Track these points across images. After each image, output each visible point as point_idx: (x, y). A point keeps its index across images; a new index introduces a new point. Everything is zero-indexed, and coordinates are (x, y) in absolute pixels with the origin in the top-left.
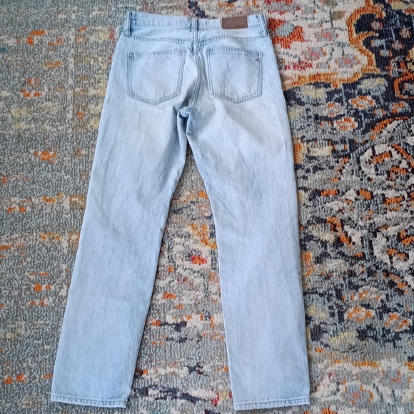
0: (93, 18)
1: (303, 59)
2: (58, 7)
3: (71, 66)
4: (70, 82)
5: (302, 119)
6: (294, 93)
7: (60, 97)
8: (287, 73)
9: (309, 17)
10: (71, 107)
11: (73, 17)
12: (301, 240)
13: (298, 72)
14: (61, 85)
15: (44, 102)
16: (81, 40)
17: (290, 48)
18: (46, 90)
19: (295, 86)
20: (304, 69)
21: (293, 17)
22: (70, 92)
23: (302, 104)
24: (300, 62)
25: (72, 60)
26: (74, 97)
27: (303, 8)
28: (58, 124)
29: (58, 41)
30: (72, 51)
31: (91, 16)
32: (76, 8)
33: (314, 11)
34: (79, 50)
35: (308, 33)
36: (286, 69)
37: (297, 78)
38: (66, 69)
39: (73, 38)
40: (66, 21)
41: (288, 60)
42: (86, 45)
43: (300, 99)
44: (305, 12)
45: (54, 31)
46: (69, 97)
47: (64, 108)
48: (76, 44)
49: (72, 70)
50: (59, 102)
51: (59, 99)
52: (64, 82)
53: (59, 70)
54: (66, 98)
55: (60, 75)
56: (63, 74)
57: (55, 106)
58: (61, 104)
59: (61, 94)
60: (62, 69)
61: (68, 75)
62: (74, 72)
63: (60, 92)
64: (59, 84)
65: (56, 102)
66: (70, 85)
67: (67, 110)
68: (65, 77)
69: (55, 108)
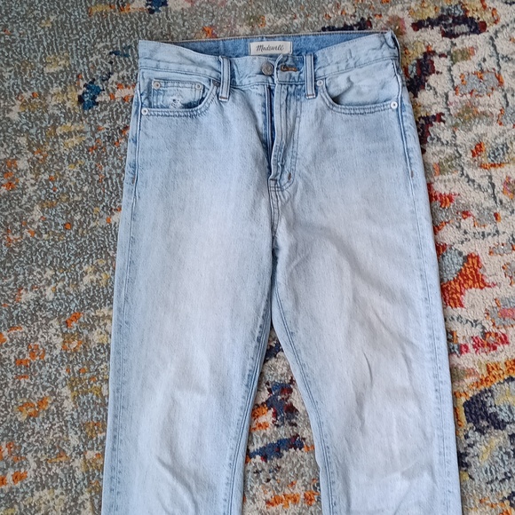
0: (88, 291)
1: (489, 328)
2: (16, 275)
3: (68, 405)
4: (74, 440)
5: (505, 457)
6: (484, 404)
7: (61, 475)
8: (466, 361)
9: (487, 230)
10: (87, 495)
11: (49, 294)
13: (484, 357)
14: (57, 450)
15: (35, 492)
16: (74, 344)
17: (462, 306)
18: (34, 465)
19: (482, 388)
20: (495, 348)
21: (459, 235)
22: (78, 462)
23: (500, 425)
24: (484, 334)
25: (66, 391)
26: (88, 472)
27: (474, 212)
29: (33, 356)
30: (63, 372)
31: (83, 288)
32: (50, 272)
33: (496, 215)
34: (77, 368)
35: (492, 267)
36: (461, 352)
37: (484, 371)
38: (60, 413)
39: (58, 341)
40: (39, 305)
41: (464, 333)
42: (86, 356)
43: (495, 415)
44: (479, 222)
45: (22, 331)
46: (79, 474)
47: (75, 500)
48: (68, 356)
49: (72, 415)
50: (62, 486)
51: (62, 482)
52: (62, 441)
53: (48, 419)
54: (74, 478)
55: (51, 428)
56: (57, 425)
57: (57, 497)
58: (66, 490)
59: (62, 470)
60: (53, 415)
61: (66, 426)
62: (75, 417)
63: (59, 465)
64: (54, 448)
65: (56, 488)
66: (74, 447)
67: (79, 502)
68: (62, 431)
69: (57, 501)
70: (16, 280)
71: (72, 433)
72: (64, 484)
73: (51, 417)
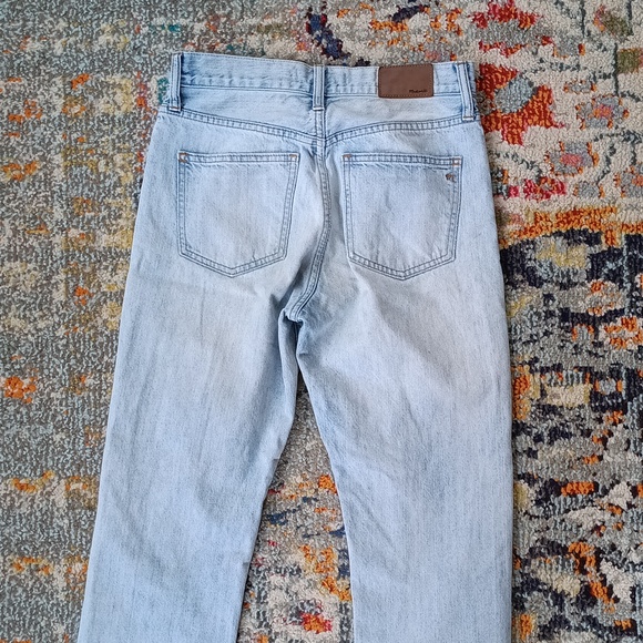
0: (102, 52)
1: (546, 172)
2: (25, 20)
3: (59, 174)
4: (58, 214)
5: (535, 318)
6: (523, 255)
7: (39, 250)
8: (513, 205)
9: (567, 62)
10: (63, 276)
11: (58, 48)
12: (515, 589)
13: (534, 204)
14: (38, 222)
15: (6, 262)
16: (76, 109)
17: (521, 143)
18: (9, 233)
19: (525, 237)
20: (548, 196)
21: (533, 62)
22: (58, 239)
23: (536, 282)
24: (540, 179)
25: (58, 159)
26: (68, 251)
27: (556, 40)
28: (37, 314)
29: (28, 114)
30: (59, 137)
31: (96, 49)
32: (63, 24)
33: (580, 47)
34: (75, 136)
35: (564, 105)
36: (509, 195)
37: (531, 219)
38: (48, 182)
39: (59, 102)
40: (45, 57)
41: (516, 173)
42: (87, 124)
43: (533, 270)
44: (559, 52)
45: (20, 85)
46: (57, 252)
47: (48, 278)
48: (67, 121)
49: (61, 186)
50: (36, 262)
51: (37, 256)
52: (45, 213)
53: (34, 185)
54: (51, 254)
55: (35, 195)
56: (43, 194)
57: (29, 271)
58: (40, 266)
59: (40, 244)
60: (40, 182)
61: (53, 198)
62: (64, 189)
63: (38, 239)
64: (35, 218)
65: (30, 261)
66: (57, 222)
67: (53, 281)
68: (47, 201)
69: (28, 276)
70: (24, 26)
71: (57, 207)
72: (39, 259)
73: (37, 184)
